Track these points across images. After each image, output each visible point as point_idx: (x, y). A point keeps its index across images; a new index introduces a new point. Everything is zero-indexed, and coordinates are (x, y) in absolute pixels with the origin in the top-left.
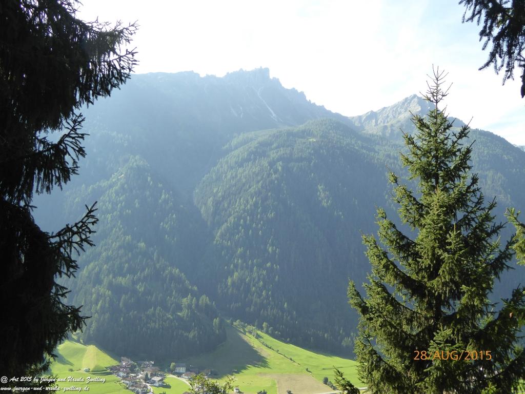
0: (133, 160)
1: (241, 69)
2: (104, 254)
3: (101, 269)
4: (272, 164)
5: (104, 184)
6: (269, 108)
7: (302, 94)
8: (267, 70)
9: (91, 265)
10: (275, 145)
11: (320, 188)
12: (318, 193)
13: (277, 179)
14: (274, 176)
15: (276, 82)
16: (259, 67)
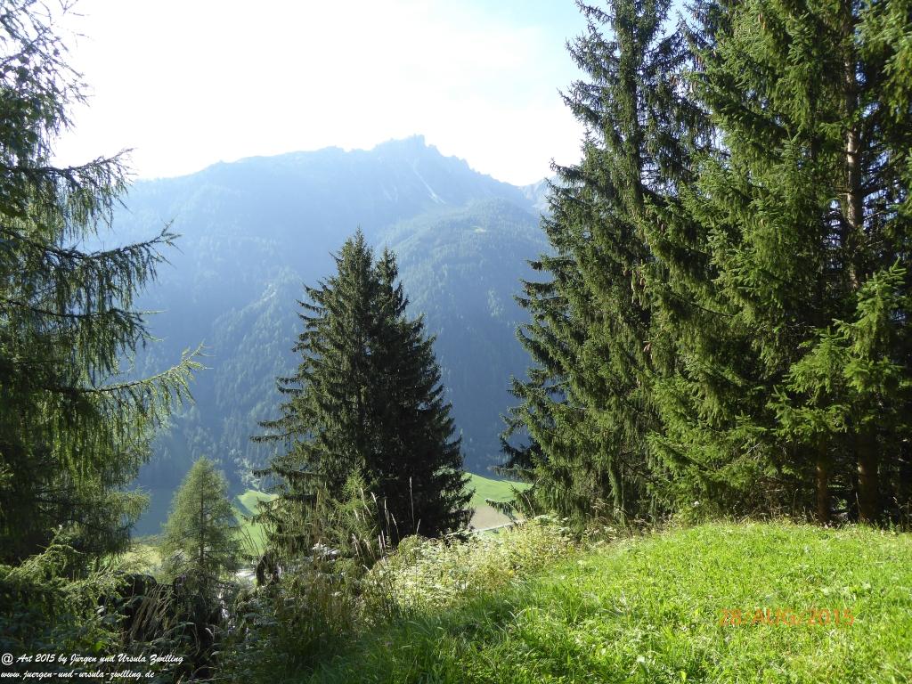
0: (283, 274)
1: (392, 139)
2: (270, 392)
3: (269, 410)
4: (436, 268)
5: (257, 305)
6: (427, 186)
7: (464, 162)
8: (422, 138)
9: (259, 406)
10: (437, 242)
11: (490, 293)
12: (489, 301)
13: (443, 288)
14: (440, 285)
15: (434, 149)
16: (413, 135)
